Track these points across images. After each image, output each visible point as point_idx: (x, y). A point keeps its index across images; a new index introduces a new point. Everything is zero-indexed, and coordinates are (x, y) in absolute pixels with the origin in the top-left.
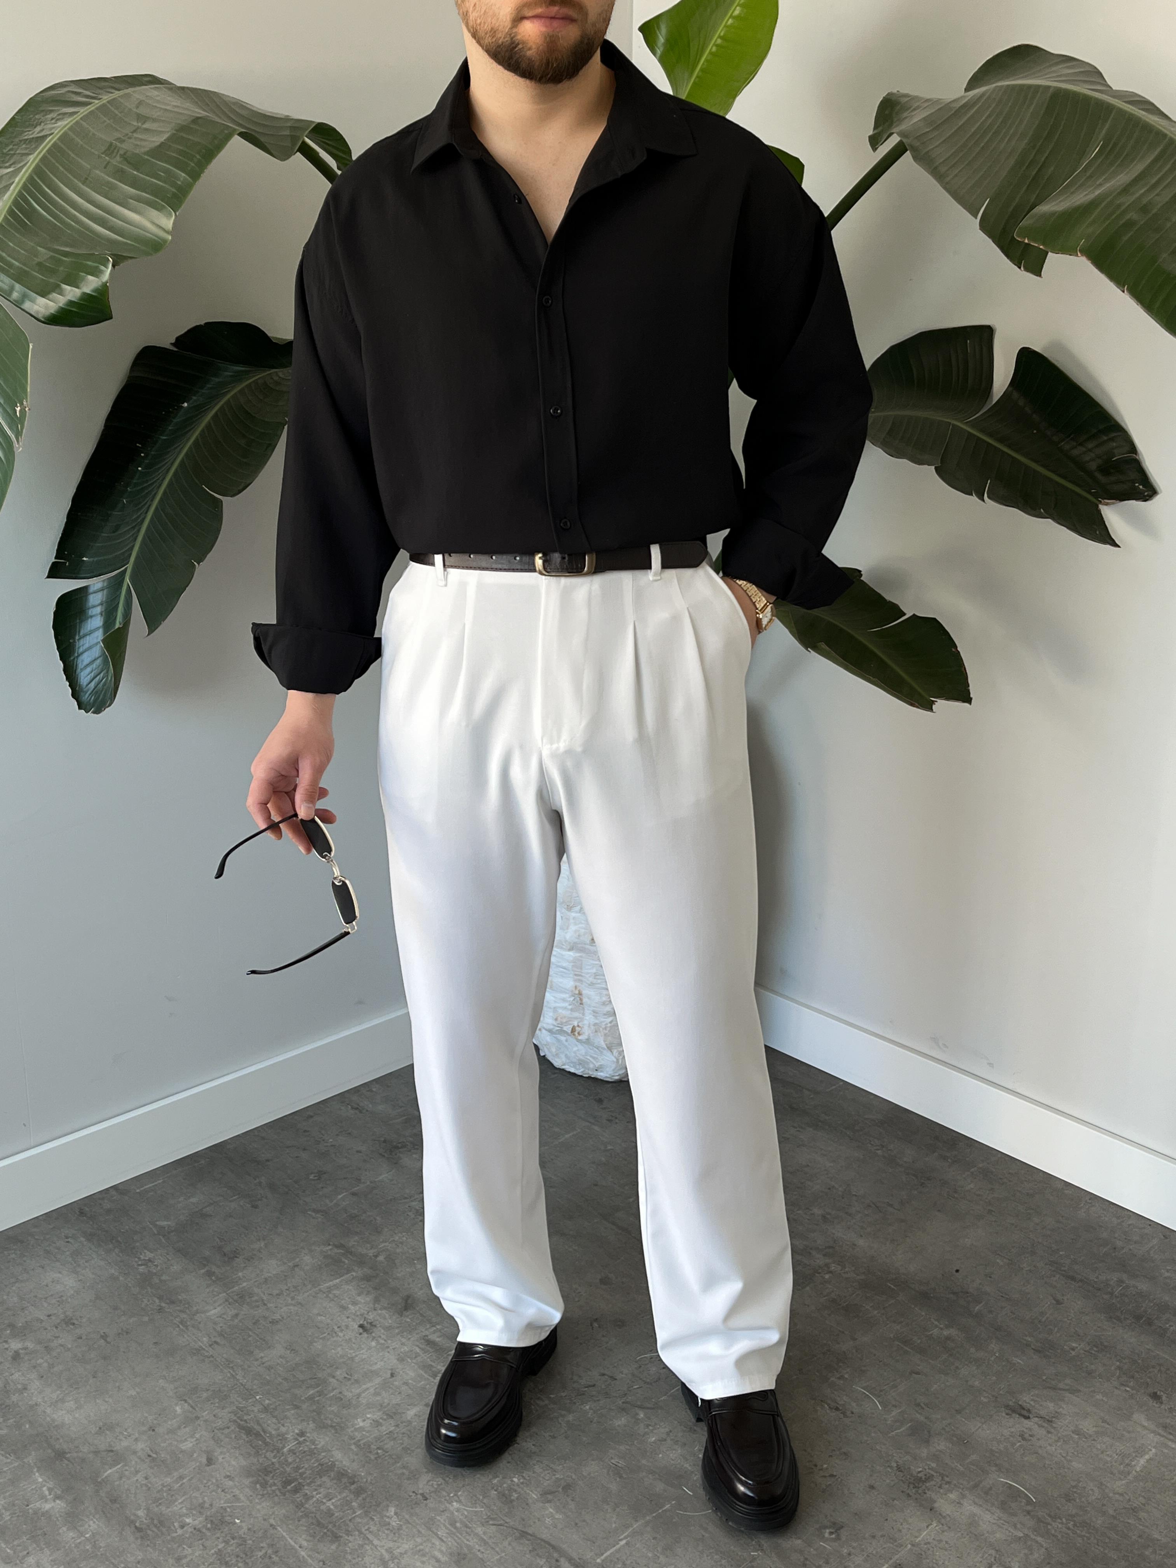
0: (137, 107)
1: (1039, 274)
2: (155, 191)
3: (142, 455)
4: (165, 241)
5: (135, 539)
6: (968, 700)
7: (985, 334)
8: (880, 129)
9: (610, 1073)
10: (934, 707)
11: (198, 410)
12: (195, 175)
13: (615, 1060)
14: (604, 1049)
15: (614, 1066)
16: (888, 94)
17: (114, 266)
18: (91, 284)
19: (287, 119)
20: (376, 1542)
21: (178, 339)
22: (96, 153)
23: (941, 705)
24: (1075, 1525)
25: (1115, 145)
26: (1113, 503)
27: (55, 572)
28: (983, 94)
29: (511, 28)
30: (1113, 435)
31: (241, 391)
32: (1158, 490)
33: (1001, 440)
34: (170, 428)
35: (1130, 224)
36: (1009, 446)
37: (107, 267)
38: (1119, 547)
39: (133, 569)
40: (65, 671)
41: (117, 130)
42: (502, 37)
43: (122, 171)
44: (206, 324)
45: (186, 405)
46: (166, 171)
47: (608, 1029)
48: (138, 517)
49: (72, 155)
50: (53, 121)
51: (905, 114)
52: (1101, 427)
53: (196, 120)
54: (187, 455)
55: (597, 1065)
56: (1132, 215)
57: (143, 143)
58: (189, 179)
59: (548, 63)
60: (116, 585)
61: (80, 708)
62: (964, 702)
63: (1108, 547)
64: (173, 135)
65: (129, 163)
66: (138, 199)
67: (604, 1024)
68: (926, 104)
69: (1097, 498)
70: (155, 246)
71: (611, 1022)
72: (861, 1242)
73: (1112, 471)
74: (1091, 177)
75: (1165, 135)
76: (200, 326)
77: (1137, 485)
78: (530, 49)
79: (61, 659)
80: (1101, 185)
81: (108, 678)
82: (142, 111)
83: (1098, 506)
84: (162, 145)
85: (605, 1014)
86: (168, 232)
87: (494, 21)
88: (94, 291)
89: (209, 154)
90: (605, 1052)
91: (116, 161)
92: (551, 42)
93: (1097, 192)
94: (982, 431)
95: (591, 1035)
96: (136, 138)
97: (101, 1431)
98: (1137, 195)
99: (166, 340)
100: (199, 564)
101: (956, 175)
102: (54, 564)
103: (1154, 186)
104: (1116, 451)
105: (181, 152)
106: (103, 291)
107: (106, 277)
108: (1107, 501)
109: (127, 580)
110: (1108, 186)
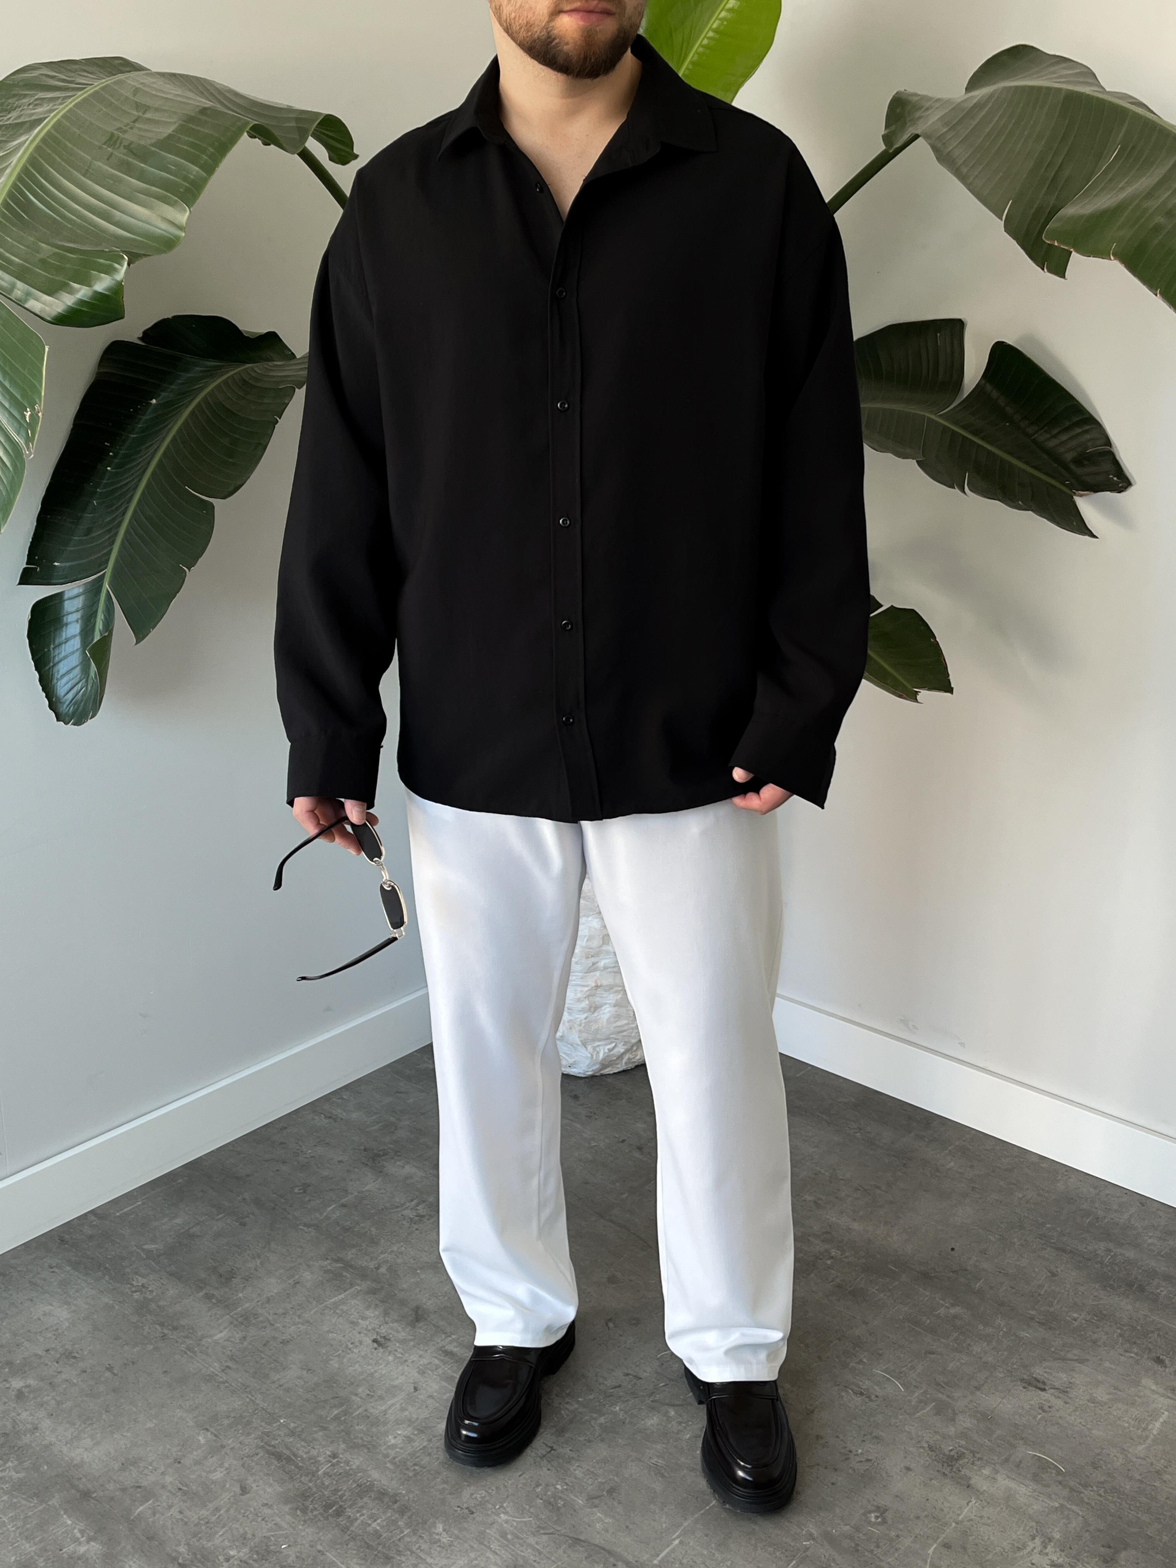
0: (135, 95)
1: (1062, 275)
2: (166, 186)
3: (111, 454)
4: (178, 238)
5: (113, 542)
6: (950, 690)
7: (956, 327)
9: (584, 1068)
10: (918, 697)
11: (169, 409)
12: (210, 169)
13: (590, 1055)
14: (578, 1045)
15: (588, 1062)
16: (897, 93)
17: (129, 265)
18: (102, 284)
19: (290, 110)
20: (429, 1560)
21: (145, 333)
22: (96, 143)
23: (924, 695)
24: (1105, 1492)
25: (1133, 148)
26: (1087, 495)
27: (27, 578)
28: (992, 95)
29: (548, 22)
30: (1087, 427)
31: (218, 387)
32: (1132, 481)
33: (975, 433)
34: (140, 426)
35: (1157, 229)
36: (983, 439)
37: (122, 266)
38: (1097, 538)
39: (114, 575)
40: (41, 681)
41: (116, 119)
42: (538, 31)
43: (128, 164)
44: (174, 317)
45: (154, 401)
46: (176, 164)
47: (583, 1025)
48: (114, 519)
49: (70, 145)
50: (31, 107)
51: (918, 114)
52: (1075, 420)
53: (204, 111)
54: (165, 453)
55: (571, 1061)
56: (1159, 219)
57: (149, 135)
58: (204, 174)
59: (585, 58)
60: (94, 590)
61: (58, 719)
62: (946, 692)
63: (1087, 538)
64: (181, 125)
65: (135, 154)
66: (148, 194)
67: (579, 1020)
68: (938, 105)
69: (1071, 490)
70: (168, 244)
71: (586, 1018)
72: (856, 1226)
73: (1086, 462)
74: (1111, 180)
76: (168, 319)
77: (1111, 476)
78: (567, 44)
79: (37, 669)
80: (1123, 188)
81: (87, 688)
82: (139, 99)
83: (1072, 498)
84: (170, 137)
85: (580, 1011)
86: (180, 228)
87: (530, 15)
88: (107, 290)
89: (223, 147)
90: (579, 1048)
91: (120, 154)
92: (588, 36)
93: (1122, 196)
94: (956, 423)
95: (566, 1032)
96: (140, 129)
97: (124, 1467)
98: (1163, 199)
100: (189, 570)
101: (977, 176)
102: (25, 569)
104: (1090, 444)
105: (191, 145)
106: (117, 290)
107: (120, 275)
108: (1081, 492)
109: (106, 586)
110: (1131, 189)
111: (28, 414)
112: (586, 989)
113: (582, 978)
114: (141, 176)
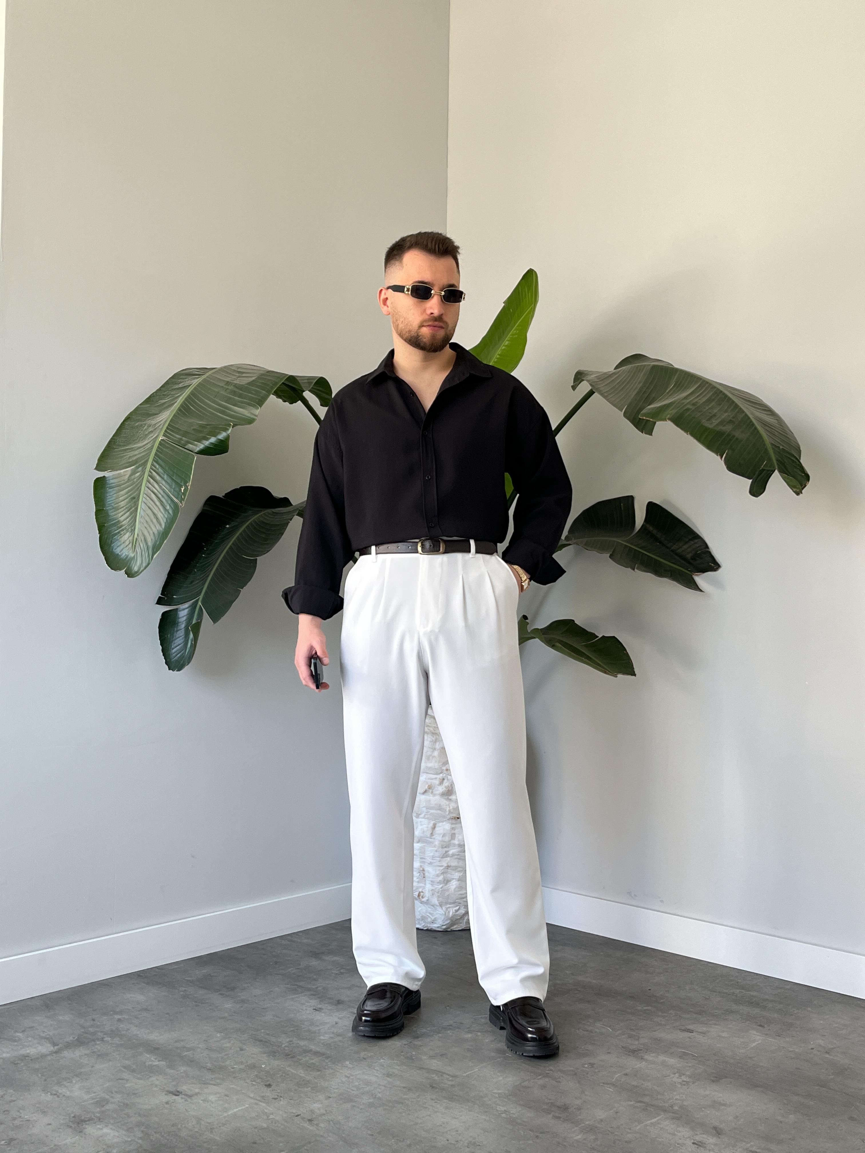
0: (238, 369)
1: (651, 435)
2: (251, 399)
3: (205, 549)
4: (254, 419)
5: (205, 584)
6: (633, 674)
7: (630, 500)
8: (576, 383)
9: (440, 923)
11: (236, 527)
13: (444, 913)
14: (437, 905)
15: (443, 917)
16: (579, 371)
17: (233, 428)
18: (221, 435)
20: (341, 1071)
21: (226, 494)
22: (221, 385)
23: (621, 676)
24: (719, 1062)
25: (681, 381)
26: (700, 575)
27: (160, 602)
29: (418, 330)
30: (696, 540)
31: (259, 517)
32: (720, 565)
33: (640, 547)
34: (220, 537)
35: (688, 410)
36: (645, 550)
37: (230, 427)
38: (704, 591)
39: (203, 599)
40: (163, 651)
41: (230, 378)
42: (413, 334)
43: (235, 392)
44: (241, 487)
45: (228, 526)
46: (256, 391)
47: (440, 892)
48: (206, 574)
49: (209, 386)
50: (189, 381)
52: (690, 537)
53: (268, 372)
54: (232, 544)
55: (433, 918)
56: (689, 406)
57: (244, 381)
60: (194, 606)
61: (169, 669)
62: (632, 676)
63: (699, 592)
64: (258, 377)
65: (238, 388)
66: (242, 402)
67: (437, 889)
68: (597, 373)
69: (691, 572)
70: (250, 421)
71: (441, 888)
72: (594, 981)
73: (697, 558)
74: (670, 396)
76: (238, 489)
77: (710, 564)
78: (425, 338)
79: (161, 645)
80: (675, 397)
81: (185, 653)
82: (241, 370)
83: (692, 576)
84: (253, 381)
85: (438, 883)
86: (255, 416)
87: (410, 327)
88: (222, 438)
90: (438, 908)
91: (231, 388)
93: (673, 400)
94: (632, 544)
95: (430, 897)
97: (176, 1042)
98: (690, 400)
99: (221, 494)
100: (242, 589)
101: (612, 397)
102: (160, 597)
103: (698, 396)
104: (698, 548)
105: (262, 383)
106: (227, 438)
107: (229, 431)
108: (696, 573)
109: (200, 603)
110: (678, 397)
111: (183, 489)
112: (442, 868)
113: (439, 861)
114: (240, 396)
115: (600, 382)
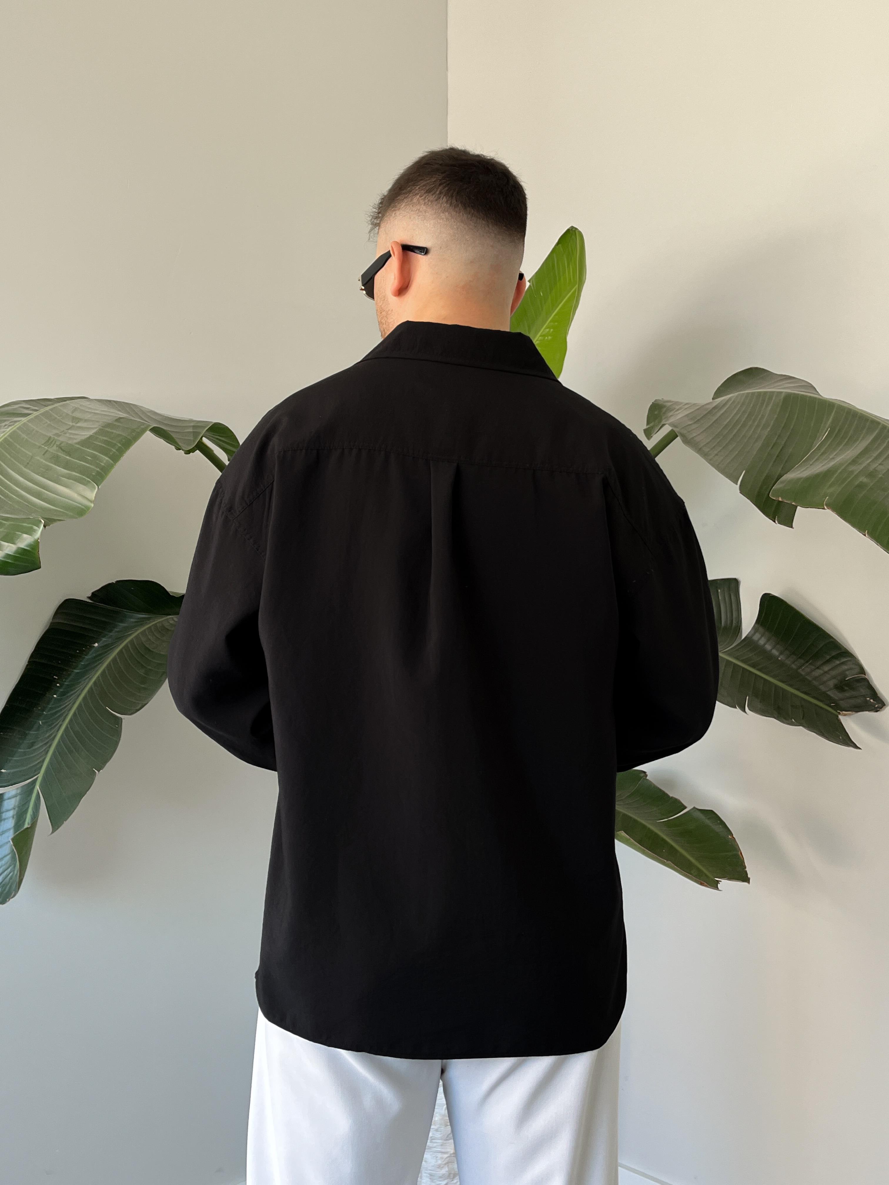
0: (73, 412)
1: (790, 526)
2: (84, 471)
3: (58, 685)
4: (88, 508)
5: (47, 753)
6: (746, 880)
7: (733, 585)
8: (651, 425)
10: (719, 885)
11: (107, 649)
12: (115, 458)
16: (656, 401)
17: (45, 526)
18: (25, 541)
19: (191, 421)
21: (93, 593)
22: (37, 444)
23: (724, 883)
25: (840, 430)
26: (850, 715)
30: (845, 660)
31: (143, 633)
32: (885, 704)
33: (753, 666)
34: (82, 663)
35: (861, 486)
36: (760, 670)
37: (39, 527)
38: (860, 749)
39: (44, 778)
41: (55, 428)
43: (57, 457)
44: (117, 582)
45: (96, 645)
46: (93, 456)
48: (52, 734)
49: (18, 446)
50: (6, 427)
51: (671, 414)
52: (834, 653)
53: (119, 420)
54: (95, 683)
56: (863, 479)
57: (75, 437)
58: (112, 462)
60: (28, 791)
62: (743, 881)
63: (851, 749)
64: (100, 429)
65: (63, 451)
66: (69, 477)
68: (686, 406)
69: (836, 711)
70: (81, 512)
73: (846, 688)
74: (822, 454)
75: (879, 423)
76: (113, 583)
77: (868, 699)
80: (833, 458)
81: (14, 873)
82: (77, 415)
83: (838, 717)
84: (91, 437)
85: (440, 1177)
86: (91, 501)
88: (27, 546)
89: (127, 443)
91: (53, 449)
93: (832, 464)
94: (737, 658)
96: (71, 434)
98: (864, 465)
99: (83, 594)
100: (99, 771)
101: (717, 455)
103: (876, 458)
104: (847, 673)
105: (105, 442)
106: (35, 546)
107: (38, 535)
108: (844, 712)
109: (37, 787)
110: (838, 459)
112: (446, 1156)
113: (442, 1145)
114: (67, 465)
115: (694, 427)
